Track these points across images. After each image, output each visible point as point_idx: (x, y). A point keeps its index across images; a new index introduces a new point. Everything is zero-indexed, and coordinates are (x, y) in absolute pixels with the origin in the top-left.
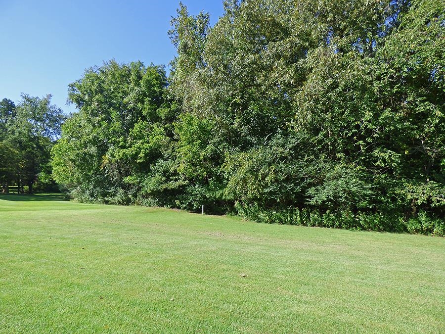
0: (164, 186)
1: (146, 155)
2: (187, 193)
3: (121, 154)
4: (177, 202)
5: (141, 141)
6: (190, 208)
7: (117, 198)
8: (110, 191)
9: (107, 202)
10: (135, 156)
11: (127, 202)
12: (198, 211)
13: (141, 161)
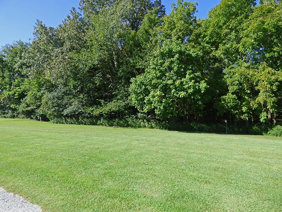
0: (26, 109)
1: (19, 95)
2: (35, 112)
3: (7, 94)
4: (32, 116)
5: (18, 88)
6: (37, 119)
7: (9, 115)
8: (6, 112)
9: (5, 117)
10: (14, 95)
11: (13, 117)
12: (39, 120)
13: (17, 97)
